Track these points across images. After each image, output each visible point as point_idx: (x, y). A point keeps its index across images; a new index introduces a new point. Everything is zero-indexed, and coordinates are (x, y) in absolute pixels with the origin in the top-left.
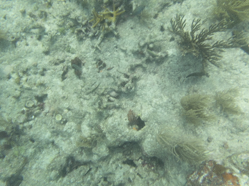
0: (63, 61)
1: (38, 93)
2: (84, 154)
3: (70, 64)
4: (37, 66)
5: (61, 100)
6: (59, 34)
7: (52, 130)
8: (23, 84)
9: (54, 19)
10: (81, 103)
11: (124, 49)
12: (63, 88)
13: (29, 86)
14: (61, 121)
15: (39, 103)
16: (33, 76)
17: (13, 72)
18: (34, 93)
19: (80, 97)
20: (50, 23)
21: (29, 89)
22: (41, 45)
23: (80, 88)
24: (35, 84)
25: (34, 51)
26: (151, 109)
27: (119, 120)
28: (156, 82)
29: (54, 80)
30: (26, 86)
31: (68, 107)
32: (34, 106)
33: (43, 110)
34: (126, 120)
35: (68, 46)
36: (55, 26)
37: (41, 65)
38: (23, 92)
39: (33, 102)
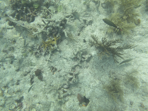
0: (30, 72)
1: (17, 98)
3: (34, 74)
4: (13, 79)
6: (24, 57)
8: (6, 95)
9: (19, 50)
10: (47, 96)
11: (65, 57)
15: (19, 104)
16: (12, 87)
18: (14, 98)
19: (45, 93)
20: (17, 52)
21: (10, 97)
22: (13, 67)
23: (44, 87)
24: (14, 92)
25: (10, 71)
27: (73, 102)
29: (26, 86)
30: (8, 96)
31: (38, 102)
32: (16, 108)
33: (22, 108)
34: (77, 101)
35: (31, 63)
36: (20, 53)
37: (16, 78)
38: (7, 100)
39: (15, 104)
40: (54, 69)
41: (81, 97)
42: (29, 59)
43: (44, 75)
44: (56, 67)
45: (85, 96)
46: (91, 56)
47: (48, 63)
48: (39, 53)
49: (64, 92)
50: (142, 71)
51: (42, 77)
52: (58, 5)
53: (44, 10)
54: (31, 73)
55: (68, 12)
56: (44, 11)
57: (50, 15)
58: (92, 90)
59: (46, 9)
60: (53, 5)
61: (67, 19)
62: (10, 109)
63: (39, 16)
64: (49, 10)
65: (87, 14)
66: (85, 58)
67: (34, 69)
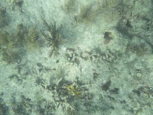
0: (109, 96)
2: (145, 48)
3: (108, 91)
4: (123, 108)
5: (129, 81)
6: (98, 109)
7: (148, 73)
8: (139, 107)
10: (121, 70)
12: (122, 86)
15: (141, 92)
16: (130, 105)
18: (138, 98)
19: (119, 73)
21: (139, 102)
22: (111, 113)
23: (115, 77)
24: (133, 101)
28: (82, 44)
34: (111, 42)
35: (100, 99)
36: (96, 113)
37: (121, 106)
38: (143, 104)
39: (143, 95)
40: (95, 76)
41: (106, 40)
42: (98, 103)
43: (105, 82)
44: (92, 75)
45: (104, 38)
46: (68, 49)
47: (93, 83)
48: (88, 96)
49: (109, 57)
50: (59, 3)
51: (107, 82)
52: (37, 102)
53: (47, 112)
54: (109, 94)
55: (40, 89)
56: (49, 111)
57: (49, 104)
58: (96, 35)
59: (46, 111)
60: (39, 106)
61: (46, 87)
62: (148, 97)
63: (56, 113)
64: (45, 108)
65: (33, 71)
66: (72, 54)
67: (104, 94)
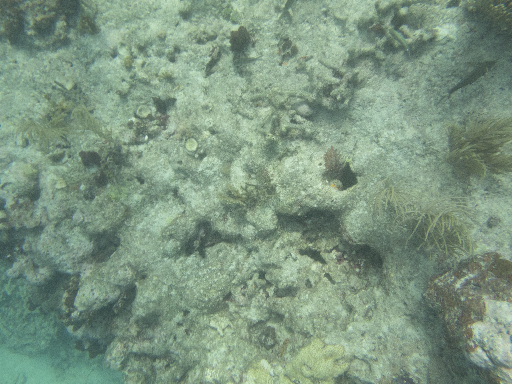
0: (212, 38)
2: (230, 220)
7: (177, 165)
8: (136, 69)
11: (342, 17)
12: (206, 90)
13: (145, 76)
14: (195, 152)
15: (159, 114)
17: (123, 45)
26: (376, 150)
27: (306, 162)
28: (396, 95)
29: (191, 73)
30: (141, 74)
31: (211, 126)
32: (150, 117)
33: (165, 129)
35: (228, 6)
37: (172, 38)
38: (135, 86)
39: (150, 109)
58: (379, 151)
62: (138, 113)
66: (407, 37)
